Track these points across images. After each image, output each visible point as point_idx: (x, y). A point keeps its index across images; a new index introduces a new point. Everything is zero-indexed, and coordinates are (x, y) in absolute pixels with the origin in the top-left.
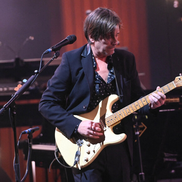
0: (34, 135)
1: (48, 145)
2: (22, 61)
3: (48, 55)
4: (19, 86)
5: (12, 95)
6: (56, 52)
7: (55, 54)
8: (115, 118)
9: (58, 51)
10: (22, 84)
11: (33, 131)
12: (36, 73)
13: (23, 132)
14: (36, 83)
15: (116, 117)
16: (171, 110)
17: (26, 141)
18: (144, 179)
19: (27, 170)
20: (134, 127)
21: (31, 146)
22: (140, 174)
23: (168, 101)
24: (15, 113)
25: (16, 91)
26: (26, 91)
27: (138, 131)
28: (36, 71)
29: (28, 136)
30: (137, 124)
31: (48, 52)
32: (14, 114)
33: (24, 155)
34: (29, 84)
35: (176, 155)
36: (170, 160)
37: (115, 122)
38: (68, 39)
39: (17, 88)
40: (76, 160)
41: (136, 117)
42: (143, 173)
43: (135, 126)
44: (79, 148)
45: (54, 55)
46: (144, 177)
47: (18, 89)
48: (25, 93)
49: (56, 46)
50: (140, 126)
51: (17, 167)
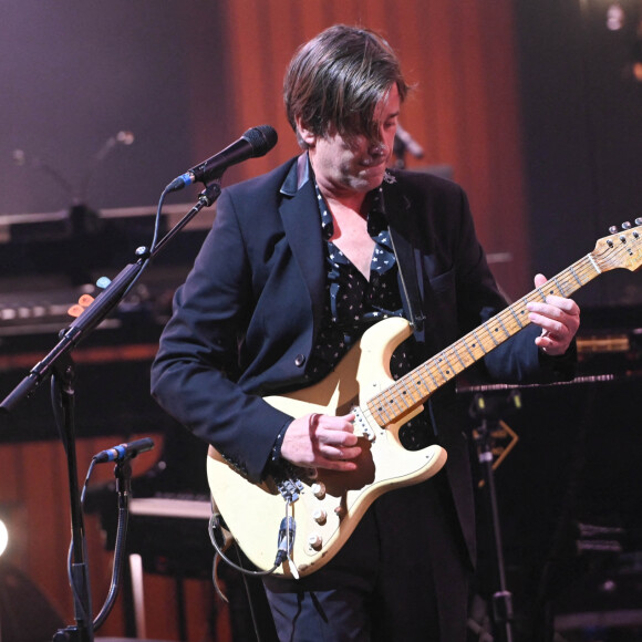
0: (138, 466)
1: (185, 499)
2: (94, 216)
3: (181, 193)
4: (84, 300)
5: (62, 331)
6: (208, 185)
7: (203, 192)
8: (402, 396)
9: (216, 182)
10: (94, 295)
11: (133, 452)
12: (140, 256)
13: (98, 455)
14: (143, 291)
15: (404, 393)
16: (599, 378)
17: (111, 487)
18: (510, 611)
19: (113, 586)
20: (476, 436)
21: (125, 505)
22: (498, 594)
23: (590, 347)
24: (71, 392)
25: (74, 318)
26: (110, 318)
27: (490, 450)
28: (141, 250)
29: (117, 469)
30: (484, 427)
31: (183, 185)
32: (68, 395)
33: (104, 535)
34: (118, 295)
35: (618, 530)
36: (599, 547)
37: (405, 409)
38: (247, 139)
39: (76, 306)
40: (281, 548)
41: (481, 404)
42: (506, 593)
43: (480, 433)
44: (290, 508)
45: (201, 195)
46: (509, 605)
47: (82, 310)
48: (104, 324)
49: (209, 163)
50: (496, 434)
51: (80, 574)
